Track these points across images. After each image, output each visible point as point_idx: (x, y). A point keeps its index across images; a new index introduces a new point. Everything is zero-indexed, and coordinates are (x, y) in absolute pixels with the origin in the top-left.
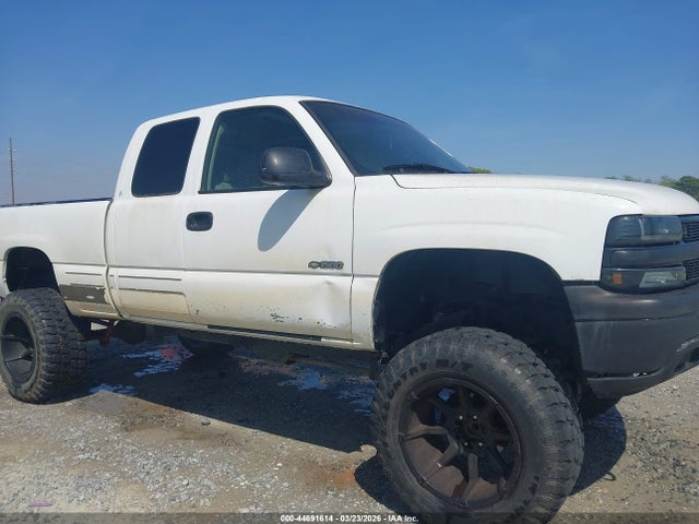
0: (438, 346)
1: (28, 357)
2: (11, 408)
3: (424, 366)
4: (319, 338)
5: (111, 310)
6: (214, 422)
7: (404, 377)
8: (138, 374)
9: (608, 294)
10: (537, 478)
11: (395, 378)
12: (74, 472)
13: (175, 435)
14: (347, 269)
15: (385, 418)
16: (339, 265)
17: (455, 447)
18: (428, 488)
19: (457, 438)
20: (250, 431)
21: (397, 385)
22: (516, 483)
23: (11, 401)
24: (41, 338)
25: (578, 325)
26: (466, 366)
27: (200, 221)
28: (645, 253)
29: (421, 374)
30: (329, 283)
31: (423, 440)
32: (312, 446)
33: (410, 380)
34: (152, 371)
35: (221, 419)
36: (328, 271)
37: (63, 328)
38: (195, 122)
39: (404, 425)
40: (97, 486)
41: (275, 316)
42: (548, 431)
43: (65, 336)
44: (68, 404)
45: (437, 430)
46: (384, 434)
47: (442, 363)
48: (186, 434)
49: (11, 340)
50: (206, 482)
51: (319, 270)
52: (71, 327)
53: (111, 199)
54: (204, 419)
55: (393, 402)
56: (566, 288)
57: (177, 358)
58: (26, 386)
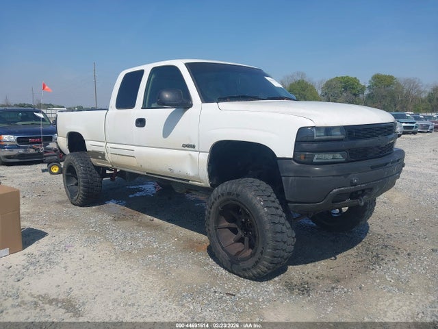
0: (229, 185)
1: (77, 184)
2: (69, 208)
3: (222, 194)
4: (188, 181)
5: (108, 163)
6: (156, 220)
7: (216, 199)
8: (131, 196)
9: (297, 164)
10: (263, 248)
11: (213, 200)
12: (86, 235)
13: (136, 223)
14: (197, 148)
15: (209, 218)
16: (193, 146)
17: (240, 233)
18: (225, 251)
19: (241, 229)
20: (170, 224)
21: (213, 203)
22: (256, 250)
23: (70, 205)
24: (81, 176)
25: (283, 178)
26: (238, 195)
27: (141, 122)
28: (315, 145)
29: (222, 199)
30: (190, 155)
31: (228, 230)
32: (195, 233)
33: (218, 201)
34: (138, 195)
35: (160, 219)
36: (190, 149)
37: (91, 171)
38: (142, 72)
39: (217, 221)
40: (93, 241)
41: (170, 170)
42: (268, 226)
43: (91, 175)
44: (94, 207)
45: (233, 225)
46: (209, 225)
47: (229, 194)
48: (140, 224)
49: (69, 176)
50: (140, 244)
51: (186, 148)
52: (94, 171)
53: (107, 110)
54: (152, 218)
55: (212, 210)
56: (278, 161)
57: (153, 189)
58: (75, 198)
